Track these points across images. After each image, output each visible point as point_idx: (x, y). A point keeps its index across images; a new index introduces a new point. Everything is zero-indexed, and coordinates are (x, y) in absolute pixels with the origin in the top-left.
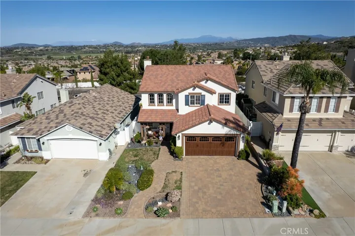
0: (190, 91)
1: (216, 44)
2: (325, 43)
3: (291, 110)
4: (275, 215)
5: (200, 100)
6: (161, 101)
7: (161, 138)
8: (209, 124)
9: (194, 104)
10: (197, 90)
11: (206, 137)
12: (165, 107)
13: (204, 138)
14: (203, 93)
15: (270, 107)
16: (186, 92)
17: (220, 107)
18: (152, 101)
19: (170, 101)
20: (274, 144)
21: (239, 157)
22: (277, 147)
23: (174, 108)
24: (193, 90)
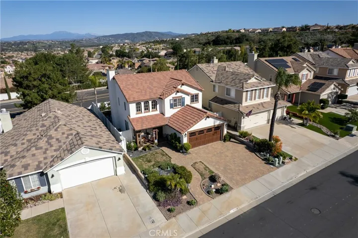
0: (174, 95)
1: (75, 41)
2: (177, 39)
3: (246, 100)
4: (278, 167)
5: (181, 101)
6: (147, 108)
7: (156, 141)
8: (206, 120)
9: (176, 106)
10: (179, 94)
11: (202, 131)
12: (151, 113)
13: (201, 132)
14: (184, 96)
15: (225, 100)
16: (171, 97)
17: (192, 105)
18: (139, 109)
19: (154, 106)
20: (242, 126)
21: (225, 140)
22: (244, 127)
23: (158, 112)
24: (176, 94)
